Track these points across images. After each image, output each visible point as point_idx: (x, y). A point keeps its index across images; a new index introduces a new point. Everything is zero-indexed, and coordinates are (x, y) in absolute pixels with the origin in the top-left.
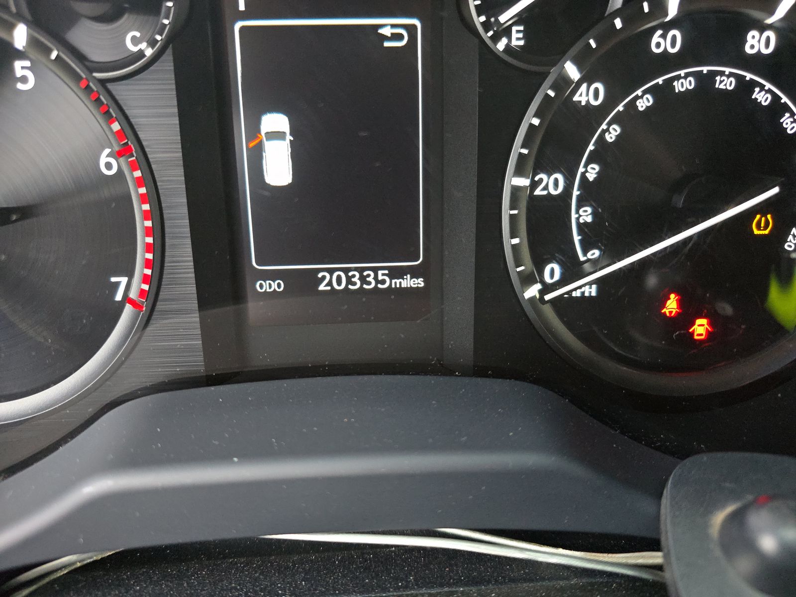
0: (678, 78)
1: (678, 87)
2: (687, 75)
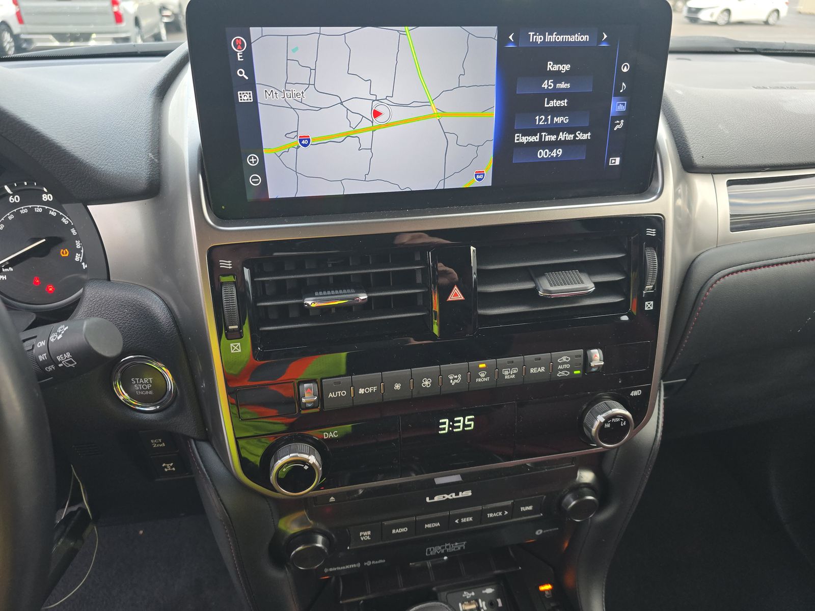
0: (21, 209)
1: (22, 212)
2: (24, 209)
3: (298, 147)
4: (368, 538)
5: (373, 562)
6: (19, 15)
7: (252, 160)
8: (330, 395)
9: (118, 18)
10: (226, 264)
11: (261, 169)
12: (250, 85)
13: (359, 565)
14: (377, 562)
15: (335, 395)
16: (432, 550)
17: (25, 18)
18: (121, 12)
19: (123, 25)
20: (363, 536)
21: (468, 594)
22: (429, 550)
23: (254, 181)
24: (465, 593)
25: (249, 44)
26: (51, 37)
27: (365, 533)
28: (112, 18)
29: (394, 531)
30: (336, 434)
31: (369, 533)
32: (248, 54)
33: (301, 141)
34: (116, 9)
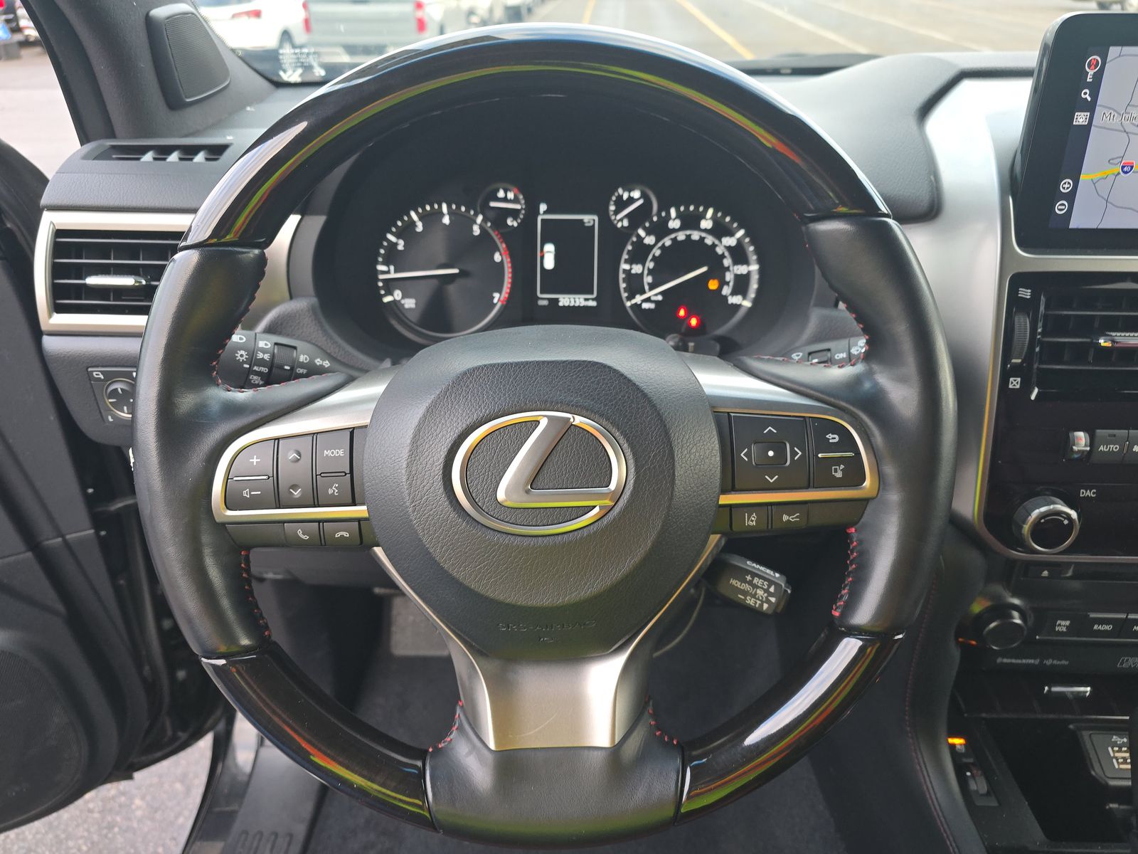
3: (1119, 174)
4: (1064, 629)
5: (1055, 662)
6: (307, 24)
7: (1066, 186)
8: (1101, 448)
9: (421, 25)
10: (1025, 293)
11: (1071, 197)
12: (1091, 107)
13: (1037, 662)
14: (1059, 662)
15: (1106, 448)
16: (1127, 660)
17: (313, 25)
18: (426, 19)
19: (427, 33)
20: (1060, 625)
21: (1119, 739)
22: (1123, 660)
23: (1060, 208)
24: (1114, 737)
25: (1104, 63)
26: (340, 50)
27: (1063, 623)
28: (414, 25)
29: (1096, 627)
30: (1094, 493)
31: (1068, 623)
32: (1099, 76)
33: (1123, 167)
34: (419, 14)
